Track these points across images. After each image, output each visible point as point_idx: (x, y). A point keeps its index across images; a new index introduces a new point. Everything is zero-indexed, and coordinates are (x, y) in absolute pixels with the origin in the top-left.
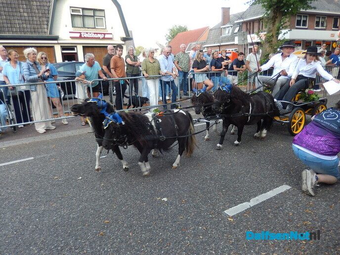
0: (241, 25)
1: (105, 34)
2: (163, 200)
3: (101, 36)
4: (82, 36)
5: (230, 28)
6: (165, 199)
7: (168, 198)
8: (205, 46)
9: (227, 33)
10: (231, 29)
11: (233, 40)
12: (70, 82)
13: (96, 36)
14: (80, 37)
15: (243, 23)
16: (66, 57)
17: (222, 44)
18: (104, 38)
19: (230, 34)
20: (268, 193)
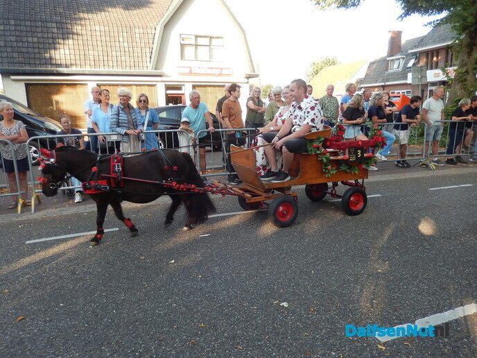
0: (418, 56)
1: (222, 69)
2: (281, 305)
3: (217, 72)
4: (193, 72)
5: (401, 60)
6: (285, 304)
7: (289, 303)
8: (362, 86)
9: (396, 67)
10: (402, 62)
11: (406, 78)
12: (171, 132)
13: (210, 71)
14: (191, 73)
15: (421, 53)
16: (170, 99)
17: (387, 83)
18: (220, 74)
19: (400, 69)
20: (446, 313)
